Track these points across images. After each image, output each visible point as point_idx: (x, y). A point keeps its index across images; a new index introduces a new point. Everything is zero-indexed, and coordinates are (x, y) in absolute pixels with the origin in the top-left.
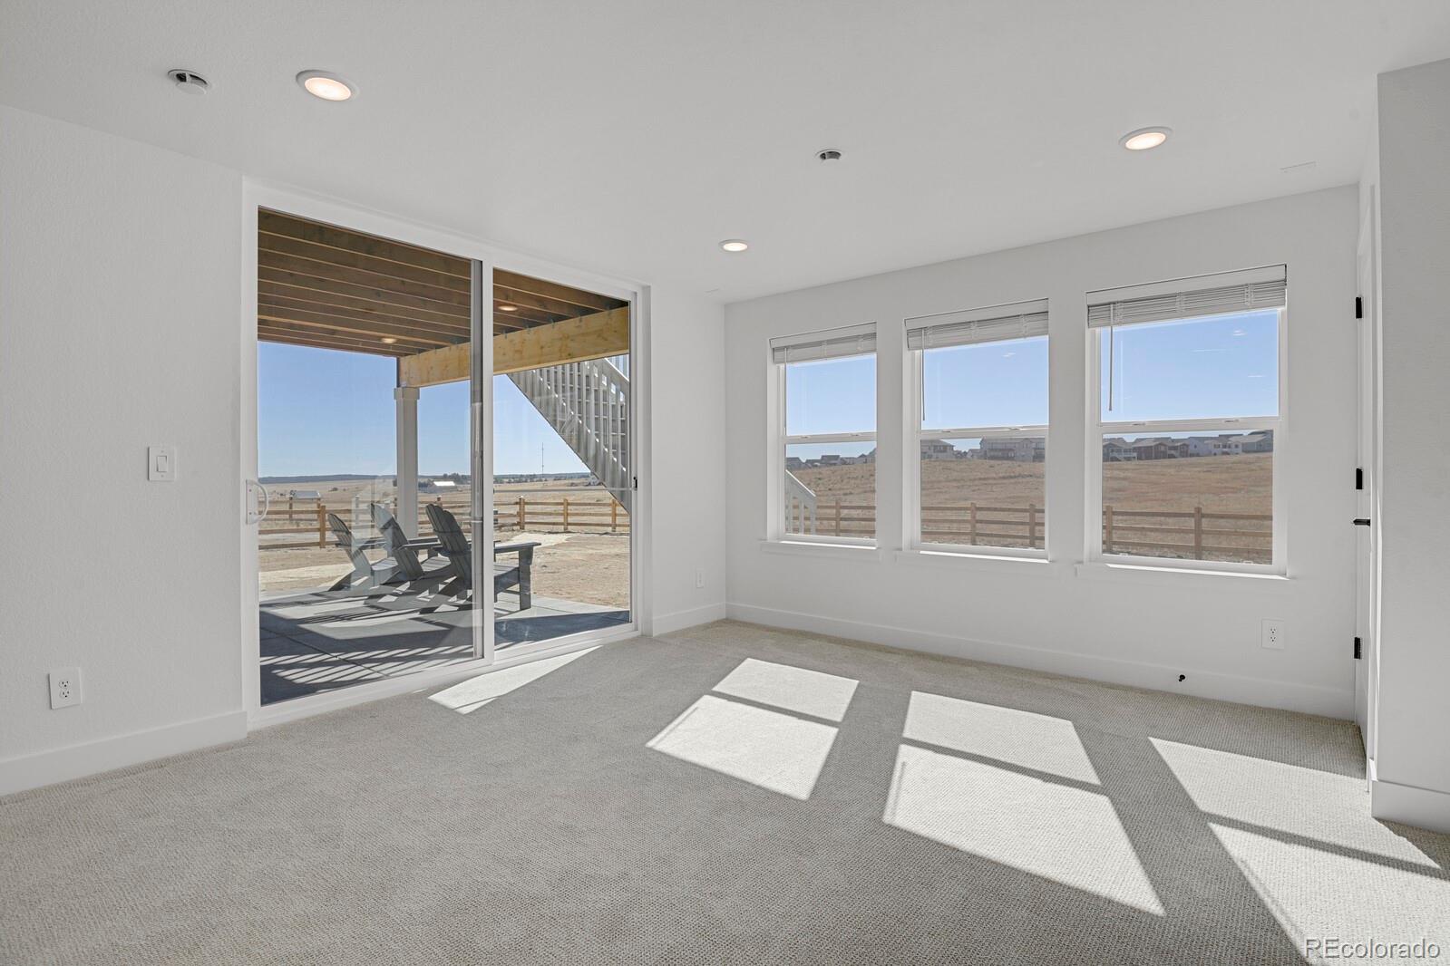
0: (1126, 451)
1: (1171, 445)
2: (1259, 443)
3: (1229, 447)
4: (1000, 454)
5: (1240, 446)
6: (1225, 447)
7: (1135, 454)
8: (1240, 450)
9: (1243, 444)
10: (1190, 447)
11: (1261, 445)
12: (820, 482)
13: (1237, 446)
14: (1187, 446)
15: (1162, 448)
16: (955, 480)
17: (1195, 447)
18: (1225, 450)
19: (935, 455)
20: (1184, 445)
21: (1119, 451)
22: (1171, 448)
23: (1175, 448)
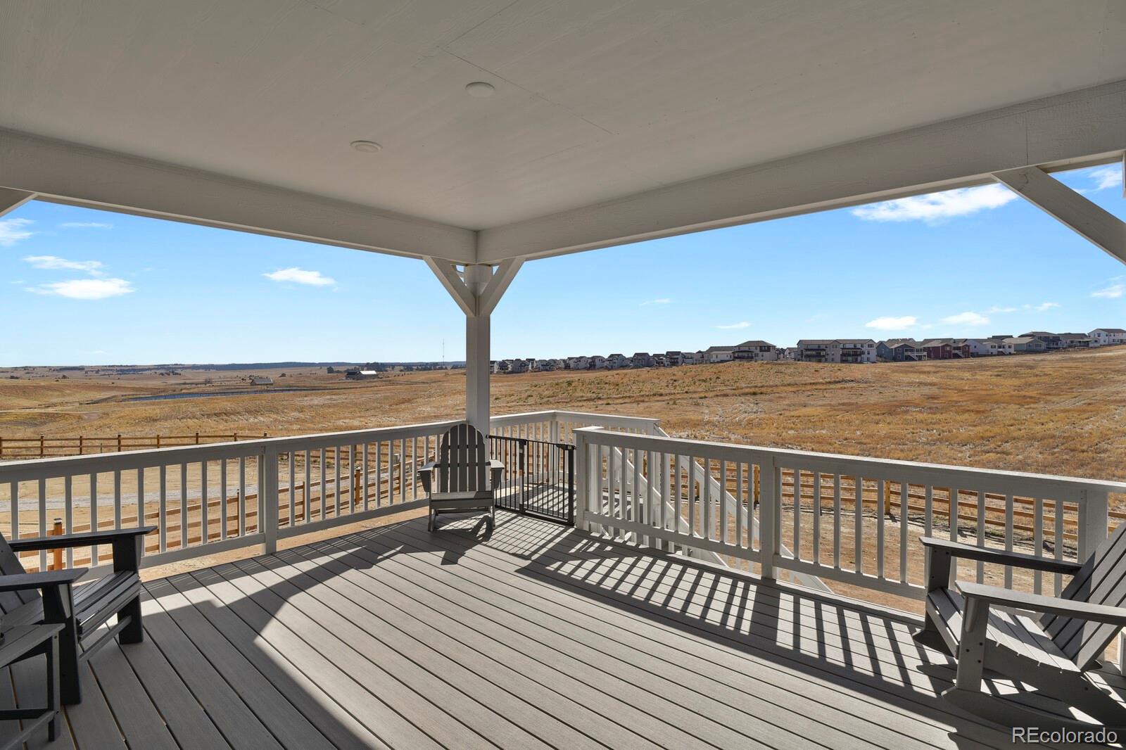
0: (917, 351)
1: (955, 345)
2: (1029, 344)
3: (1004, 347)
4: (814, 353)
5: (1013, 347)
6: (1000, 347)
7: (925, 353)
8: (1012, 351)
9: (1016, 345)
10: (970, 347)
11: (1030, 346)
12: (676, 383)
13: (1010, 347)
14: (969, 346)
15: (948, 349)
16: (789, 385)
17: (975, 347)
18: (1001, 350)
19: (761, 354)
20: (966, 345)
21: (912, 350)
22: (955, 348)
23: (958, 348)
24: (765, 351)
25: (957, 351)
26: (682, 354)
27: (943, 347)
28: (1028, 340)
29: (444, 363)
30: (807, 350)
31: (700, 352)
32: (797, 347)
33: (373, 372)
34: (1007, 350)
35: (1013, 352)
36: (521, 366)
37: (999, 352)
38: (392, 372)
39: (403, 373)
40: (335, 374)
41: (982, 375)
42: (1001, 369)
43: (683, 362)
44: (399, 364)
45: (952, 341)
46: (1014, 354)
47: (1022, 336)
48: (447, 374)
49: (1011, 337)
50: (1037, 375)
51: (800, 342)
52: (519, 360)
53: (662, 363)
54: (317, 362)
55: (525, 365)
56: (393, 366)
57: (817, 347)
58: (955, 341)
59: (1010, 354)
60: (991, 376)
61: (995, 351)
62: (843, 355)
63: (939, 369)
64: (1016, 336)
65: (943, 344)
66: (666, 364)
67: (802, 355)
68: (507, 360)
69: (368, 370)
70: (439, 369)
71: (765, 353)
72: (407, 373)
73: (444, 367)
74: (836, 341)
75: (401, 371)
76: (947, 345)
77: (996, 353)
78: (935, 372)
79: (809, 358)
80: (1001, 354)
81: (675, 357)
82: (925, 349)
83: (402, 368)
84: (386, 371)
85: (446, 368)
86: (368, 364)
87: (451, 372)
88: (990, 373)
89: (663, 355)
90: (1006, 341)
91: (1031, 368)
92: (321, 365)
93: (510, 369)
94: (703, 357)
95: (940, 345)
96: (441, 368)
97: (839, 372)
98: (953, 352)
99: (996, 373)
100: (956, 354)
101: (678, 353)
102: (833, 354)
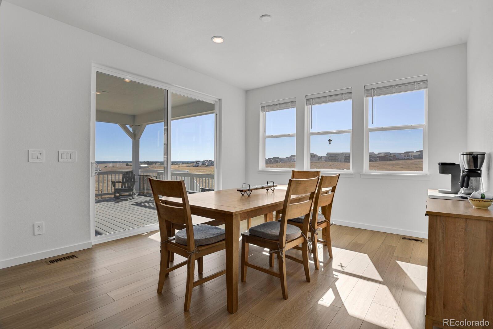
24: (313, 157)
25: (390, 158)
26: (280, 158)
27: (385, 156)
28: (419, 153)
29: (178, 162)
30: (330, 157)
31: (287, 157)
32: (326, 155)
33: (146, 165)
34: (411, 157)
35: (413, 158)
36: (211, 163)
37: (407, 158)
38: (155, 166)
39: (159, 166)
40: (129, 166)
41: (396, 168)
42: (404, 165)
43: (280, 162)
44: (158, 162)
45: (389, 154)
46: (413, 159)
47: (417, 152)
48: (179, 167)
49: (413, 152)
50: (417, 168)
51: (328, 154)
52: (211, 160)
53: (271, 162)
54: (122, 161)
55: (213, 163)
56: (156, 163)
57: (334, 156)
58: (391, 154)
59: (412, 159)
60: (399, 168)
61: (406, 158)
62: (345, 159)
63: (380, 165)
64: (415, 152)
65: (385, 155)
66: (273, 162)
67: (328, 158)
68: (205, 161)
69: (144, 164)
70: (176, 164)
71: (313, 158)
72: (161, 166)
73: (178, 163)
74: (342, 153)
75: (159, 165)
76: (387, 155)
77: (406, 159)
78: (378, 166)
79: (331, 160)
80: (408, 159)
81: (277, 159)
82: (378, 157)
83: (159, 164)
84: (152, 165)
85: (179, 164)
86: (144, 162)
87: (181, 165)
88: (399, 167)
89: (272, 159)
90: (410, 154)
91: (415, 164)
92: (123, 162)
93: (206, 165)
94: (288, 160)
95: (384, 155)
96: (177, 164)
97: (339, 166)
98: (389, 158)
99: (401, 167)
100: (390, 159)
101: (278, 158)
102: (341, 159)
